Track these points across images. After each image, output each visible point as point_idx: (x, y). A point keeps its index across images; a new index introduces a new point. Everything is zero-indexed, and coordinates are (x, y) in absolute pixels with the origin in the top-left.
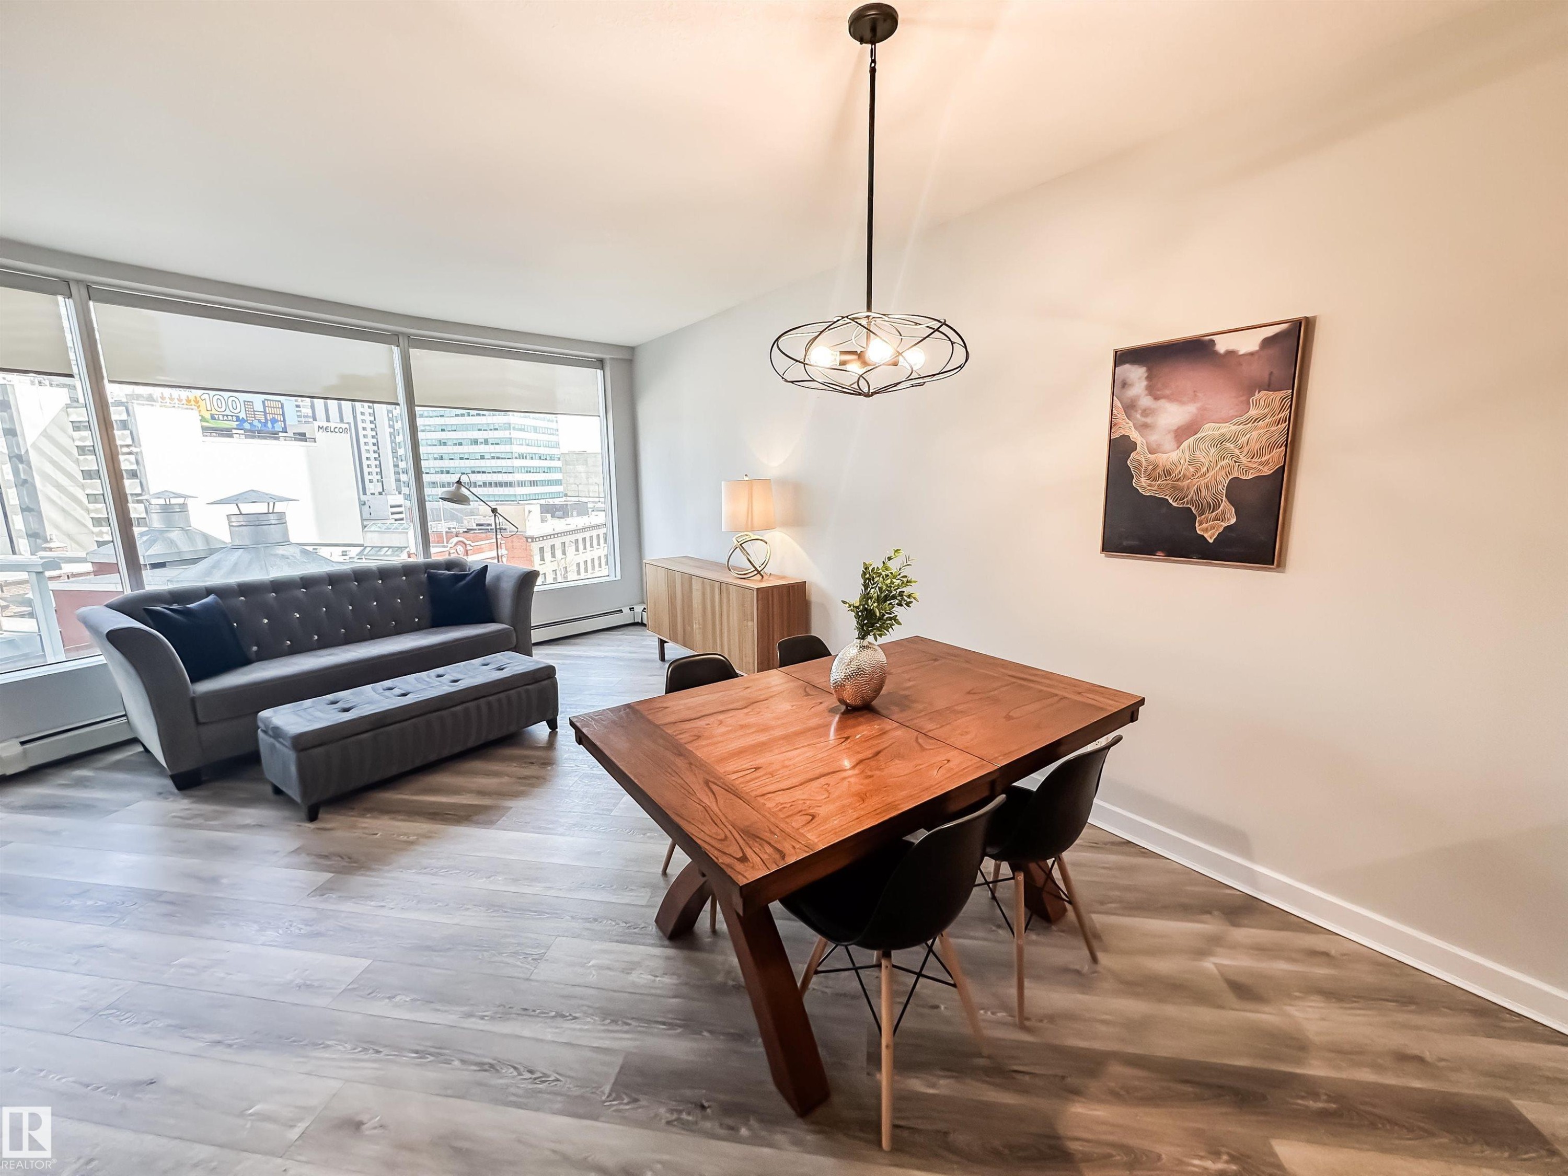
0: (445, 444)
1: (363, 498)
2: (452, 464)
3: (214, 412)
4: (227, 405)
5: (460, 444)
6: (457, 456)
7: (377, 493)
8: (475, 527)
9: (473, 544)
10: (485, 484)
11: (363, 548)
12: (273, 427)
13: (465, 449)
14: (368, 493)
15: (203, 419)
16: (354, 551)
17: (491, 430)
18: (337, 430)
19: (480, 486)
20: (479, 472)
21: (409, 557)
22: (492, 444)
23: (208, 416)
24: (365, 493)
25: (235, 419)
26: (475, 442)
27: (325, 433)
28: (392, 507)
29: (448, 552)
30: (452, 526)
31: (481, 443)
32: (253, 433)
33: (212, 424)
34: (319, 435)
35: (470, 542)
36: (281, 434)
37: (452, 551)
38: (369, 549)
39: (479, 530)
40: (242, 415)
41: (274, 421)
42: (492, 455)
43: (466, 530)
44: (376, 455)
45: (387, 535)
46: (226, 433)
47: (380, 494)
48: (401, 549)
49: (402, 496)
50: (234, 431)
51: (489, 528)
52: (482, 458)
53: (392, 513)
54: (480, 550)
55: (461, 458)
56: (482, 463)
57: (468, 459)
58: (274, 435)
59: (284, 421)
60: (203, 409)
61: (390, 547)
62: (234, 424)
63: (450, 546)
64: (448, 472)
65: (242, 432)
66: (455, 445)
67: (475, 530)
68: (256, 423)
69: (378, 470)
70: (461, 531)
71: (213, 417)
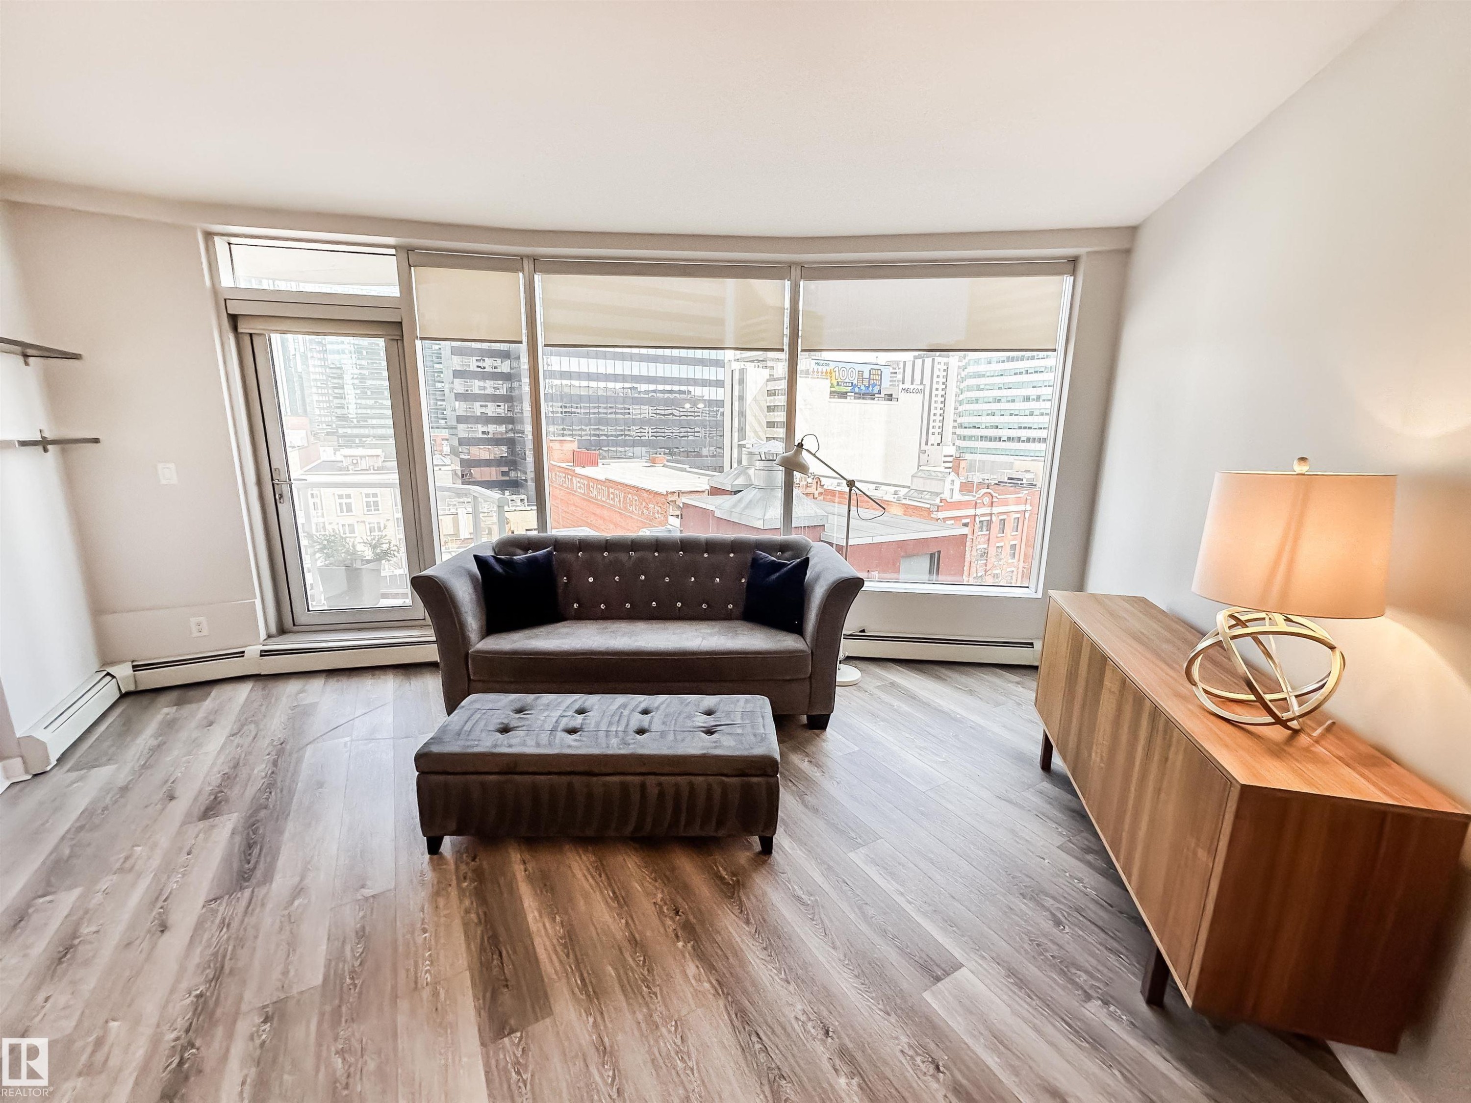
0: (999, 401)
1: (924, 447)
2: (1002, 419)
3: (839, 380)
4: (848, 374)
5: (1013, 401)
6: (1008, 413)
7: (936, 444)
8: (1006, 480)
9: (999, 497)
10: (1028, 440)
11: (908, 490)
12: (873, 390)
13: (1019, 405)
14: (929, 443)
15: (832, 386)
16: (903, 491)
17: (1045, 386)
18: (914, 391)
19: (1023, 441)
20: (1025, 428)
21: (941, 502)
22: (1044, 400)
23: (835, 384)
24: (927, 444)
25: (850, 385)
26: (1027, 399)
27: (906, 394)
28: (945, 456)
29: (974, 502)
30: (986, 478)
31: (1033, 400)
32: (861, 396)
33: (837, 389)
34: (902, 396)
35: (997, 495)
36: (877, 395)
37: (978, 501)
38: (913, 491)
39: (1009, 483)
40: (855, 382)
41: (874, 385)
42: (1042, 411)
43: (997, 482)
44: (942, 412)
45: (928, 481)
46: (843, 395)
47: (939, 444)
48: (937, 494)
49: (955, 447)
50: (849, 394)
51: (1019, 482)
52: (1032, 414)
53: (944, 462)
54: (1006, 503)
55: (1011, 415)
56: (1030, 419)
57: (1017, 415)
58: (872, 396)
59: (881, 385)
60: (833, 378)
61: (929, 492)
62: (849, 389)
63: (977, 496)
64: (997, 427)
65: (853, 394)
66: (1008, 401)
67: (1006, 483)
68: (863, 388)
69: (941, 424)
70: (993, 482)
71: (838, 384)
